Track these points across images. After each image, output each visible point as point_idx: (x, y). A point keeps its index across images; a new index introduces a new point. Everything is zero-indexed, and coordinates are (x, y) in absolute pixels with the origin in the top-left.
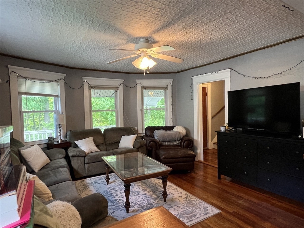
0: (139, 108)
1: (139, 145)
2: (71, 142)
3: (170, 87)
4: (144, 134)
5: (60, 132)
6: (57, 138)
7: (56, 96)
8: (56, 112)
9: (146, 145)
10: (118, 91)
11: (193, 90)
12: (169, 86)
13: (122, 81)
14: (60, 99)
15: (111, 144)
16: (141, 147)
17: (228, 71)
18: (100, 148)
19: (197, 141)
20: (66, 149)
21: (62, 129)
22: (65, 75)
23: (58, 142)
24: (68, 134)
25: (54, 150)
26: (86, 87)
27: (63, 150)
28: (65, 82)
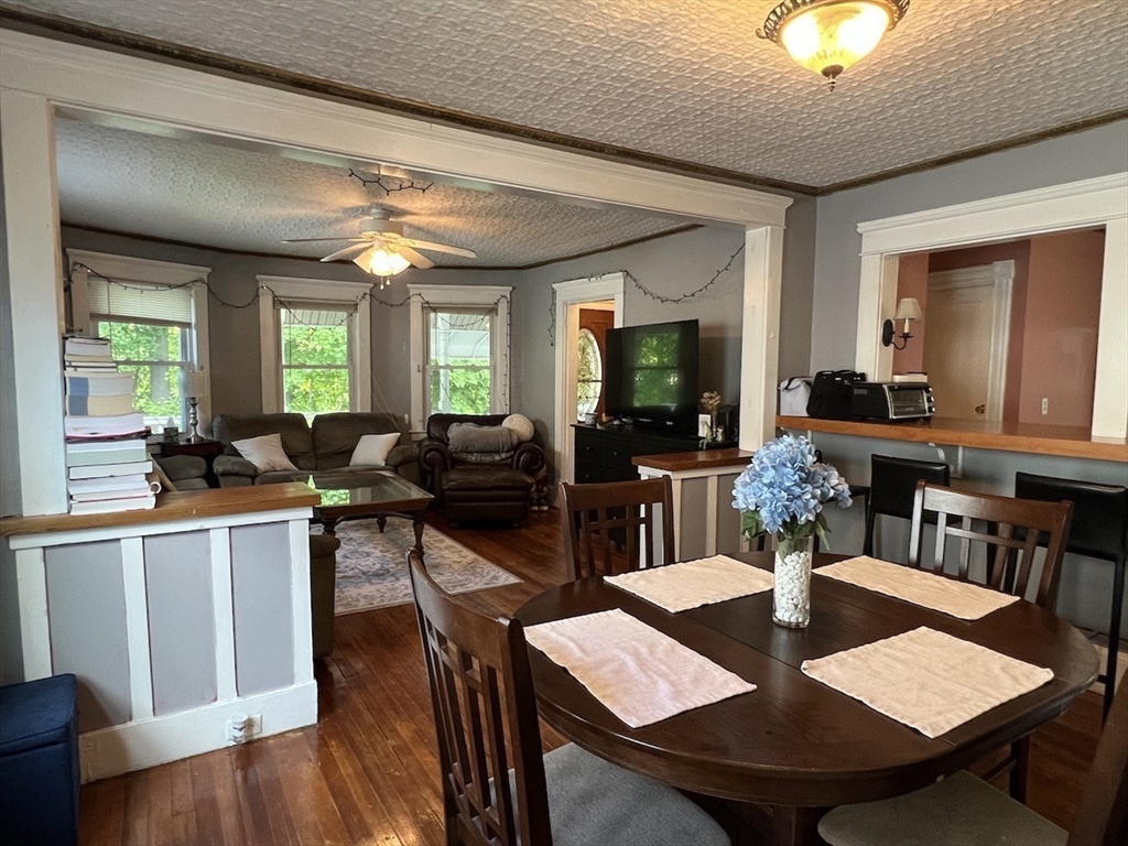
0: (415, 362)
1: (400, 458)
2: (223, 442)
3: (503, 308)
4: (426, 435)
5: (195, 418)
6: (188, 432)
7: (185, 325)
8: (185, 365)
9: (419, 457)
10: (357, 316)
11: (554, 320)
12: (500, 305)
13: (367, 287)
14: (194, 332)
15: (329, 456)
16: (405, 462)
17: (619, 278)
18: (301, 462)
19: (560, 454)
20: (210, 460)
21: (200, 409)
22: (209, 270)
23: (189, 440)
24: (215, 424)
25: (179, 459)
26: (266, 303)
27: (202, 461)
28: (209, 288)
